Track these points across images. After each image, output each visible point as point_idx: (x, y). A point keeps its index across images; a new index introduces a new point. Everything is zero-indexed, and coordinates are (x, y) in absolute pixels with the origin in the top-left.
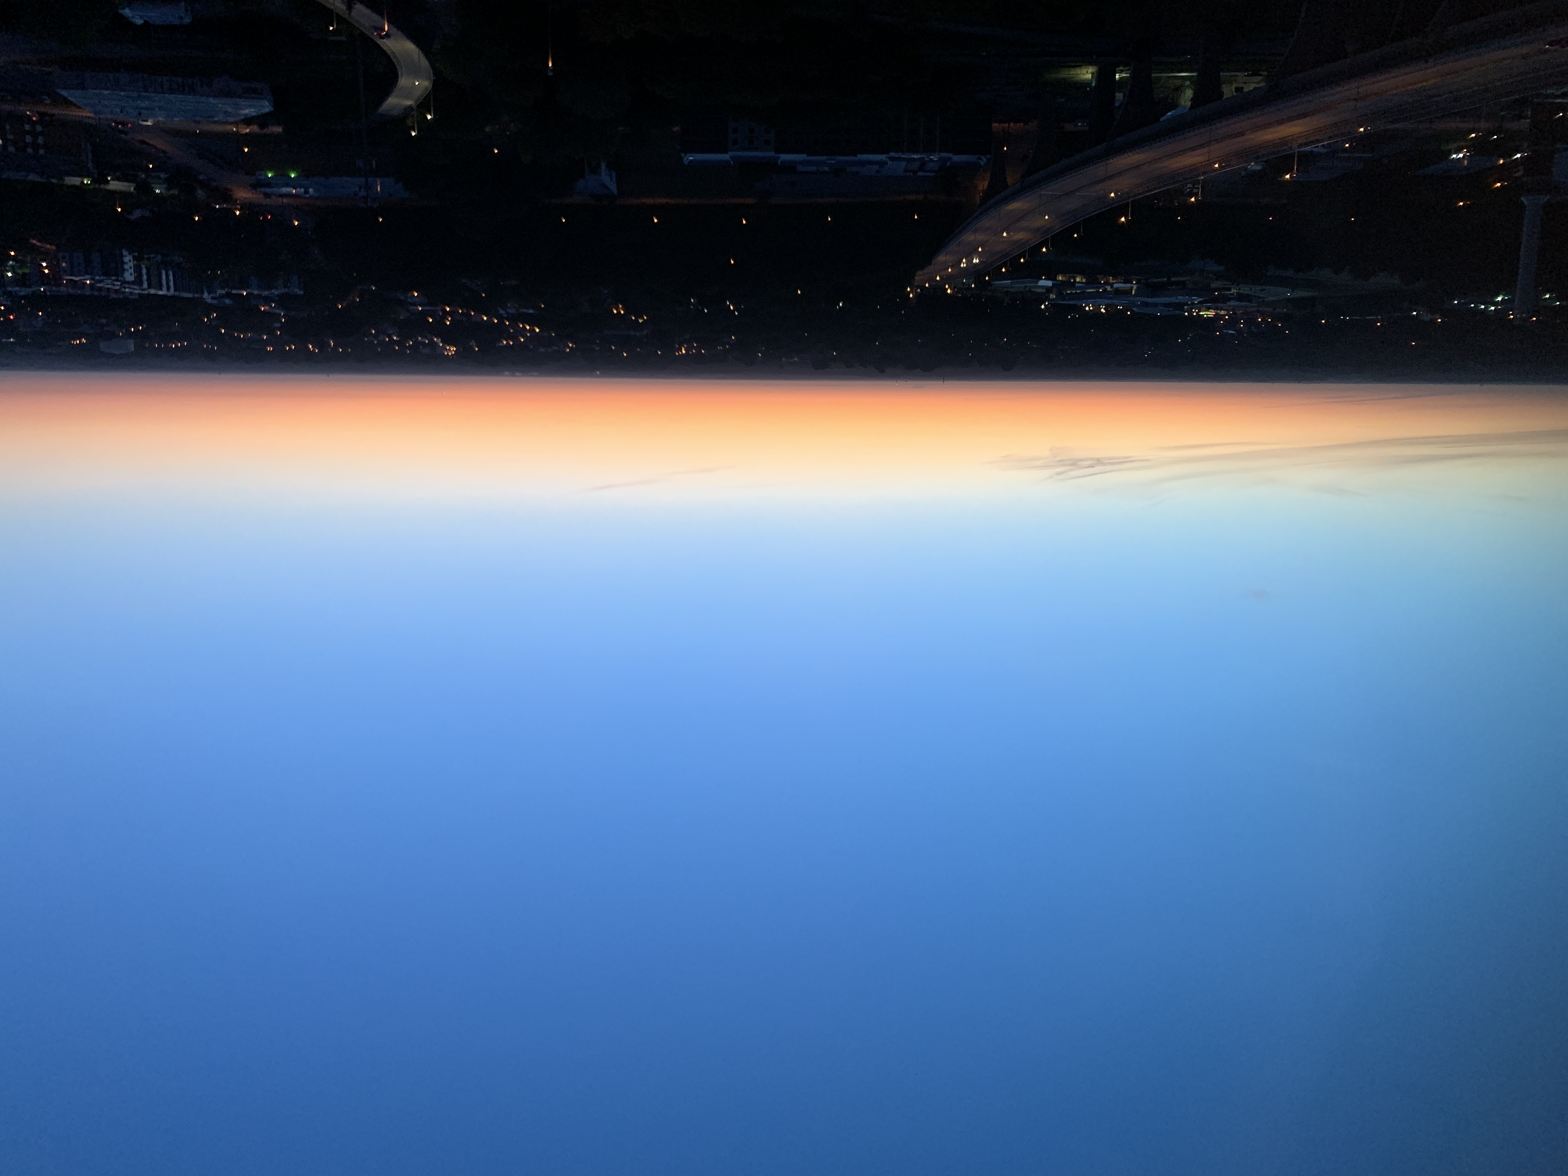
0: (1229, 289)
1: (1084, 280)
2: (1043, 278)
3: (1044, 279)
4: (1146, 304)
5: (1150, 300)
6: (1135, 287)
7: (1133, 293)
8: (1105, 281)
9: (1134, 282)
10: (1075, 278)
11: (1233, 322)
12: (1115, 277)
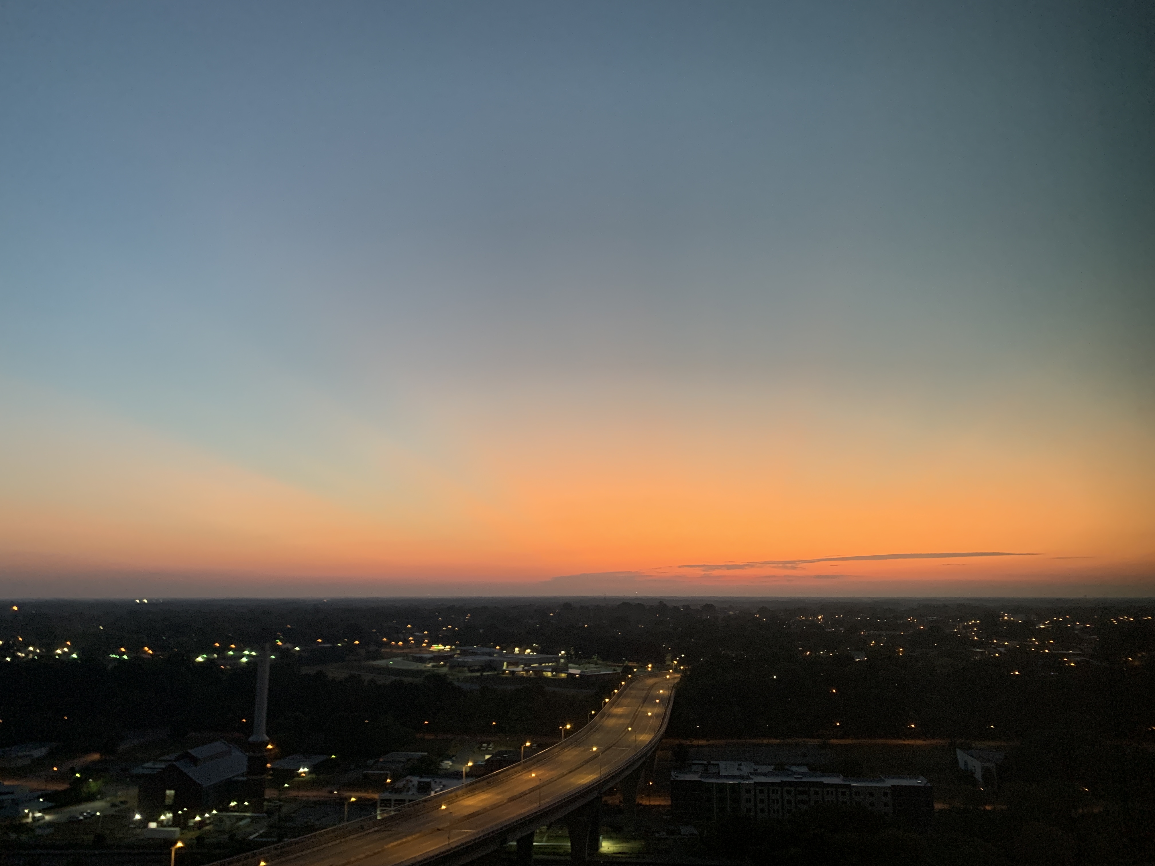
0: (433, 666)
1: (544, 673)
2: (577, 676)
3: (576, 674)
4: (490, 654)
5: (488, 658)
6: (504, 668)
7: (505, 663)
8: (528, 673)
9: (507, 672)
10: (553, 675)
11: (419, 641)
12: (522, 677)
